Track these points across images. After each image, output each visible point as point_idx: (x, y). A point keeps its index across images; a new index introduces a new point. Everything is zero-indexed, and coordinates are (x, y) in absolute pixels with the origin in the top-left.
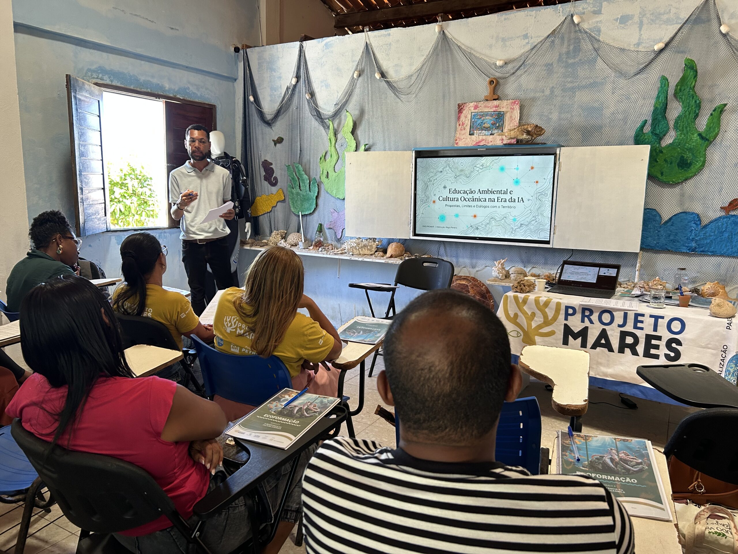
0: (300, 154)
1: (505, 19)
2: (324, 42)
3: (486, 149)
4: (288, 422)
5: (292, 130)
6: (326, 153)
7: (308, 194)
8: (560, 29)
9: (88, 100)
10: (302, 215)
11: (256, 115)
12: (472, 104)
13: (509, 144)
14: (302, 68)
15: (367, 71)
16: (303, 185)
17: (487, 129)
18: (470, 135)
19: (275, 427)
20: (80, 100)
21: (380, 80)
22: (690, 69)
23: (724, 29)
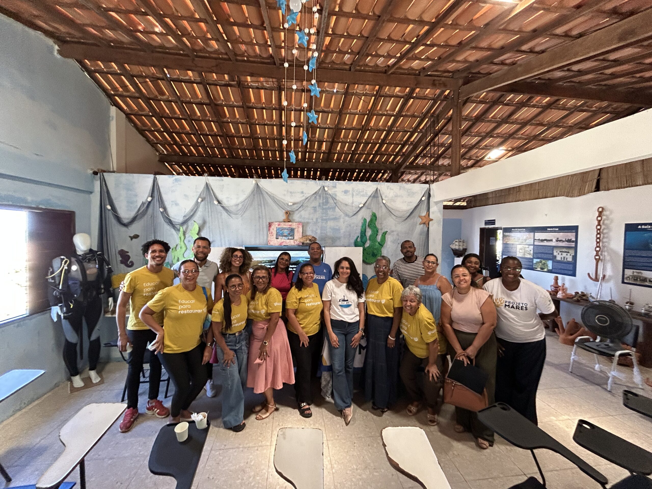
3: (287, 247)
5: (147, 229)
6: (177, 245)
8: (319, 192)
11: (113, 219)
12: (277, 223)
13: (299, 245)
14: (156, 192)
15: (208, 199)
17: (286, 236)
18: (276, 239)
21: (217, 205)
22: (374, 217)
23: (384, 202)
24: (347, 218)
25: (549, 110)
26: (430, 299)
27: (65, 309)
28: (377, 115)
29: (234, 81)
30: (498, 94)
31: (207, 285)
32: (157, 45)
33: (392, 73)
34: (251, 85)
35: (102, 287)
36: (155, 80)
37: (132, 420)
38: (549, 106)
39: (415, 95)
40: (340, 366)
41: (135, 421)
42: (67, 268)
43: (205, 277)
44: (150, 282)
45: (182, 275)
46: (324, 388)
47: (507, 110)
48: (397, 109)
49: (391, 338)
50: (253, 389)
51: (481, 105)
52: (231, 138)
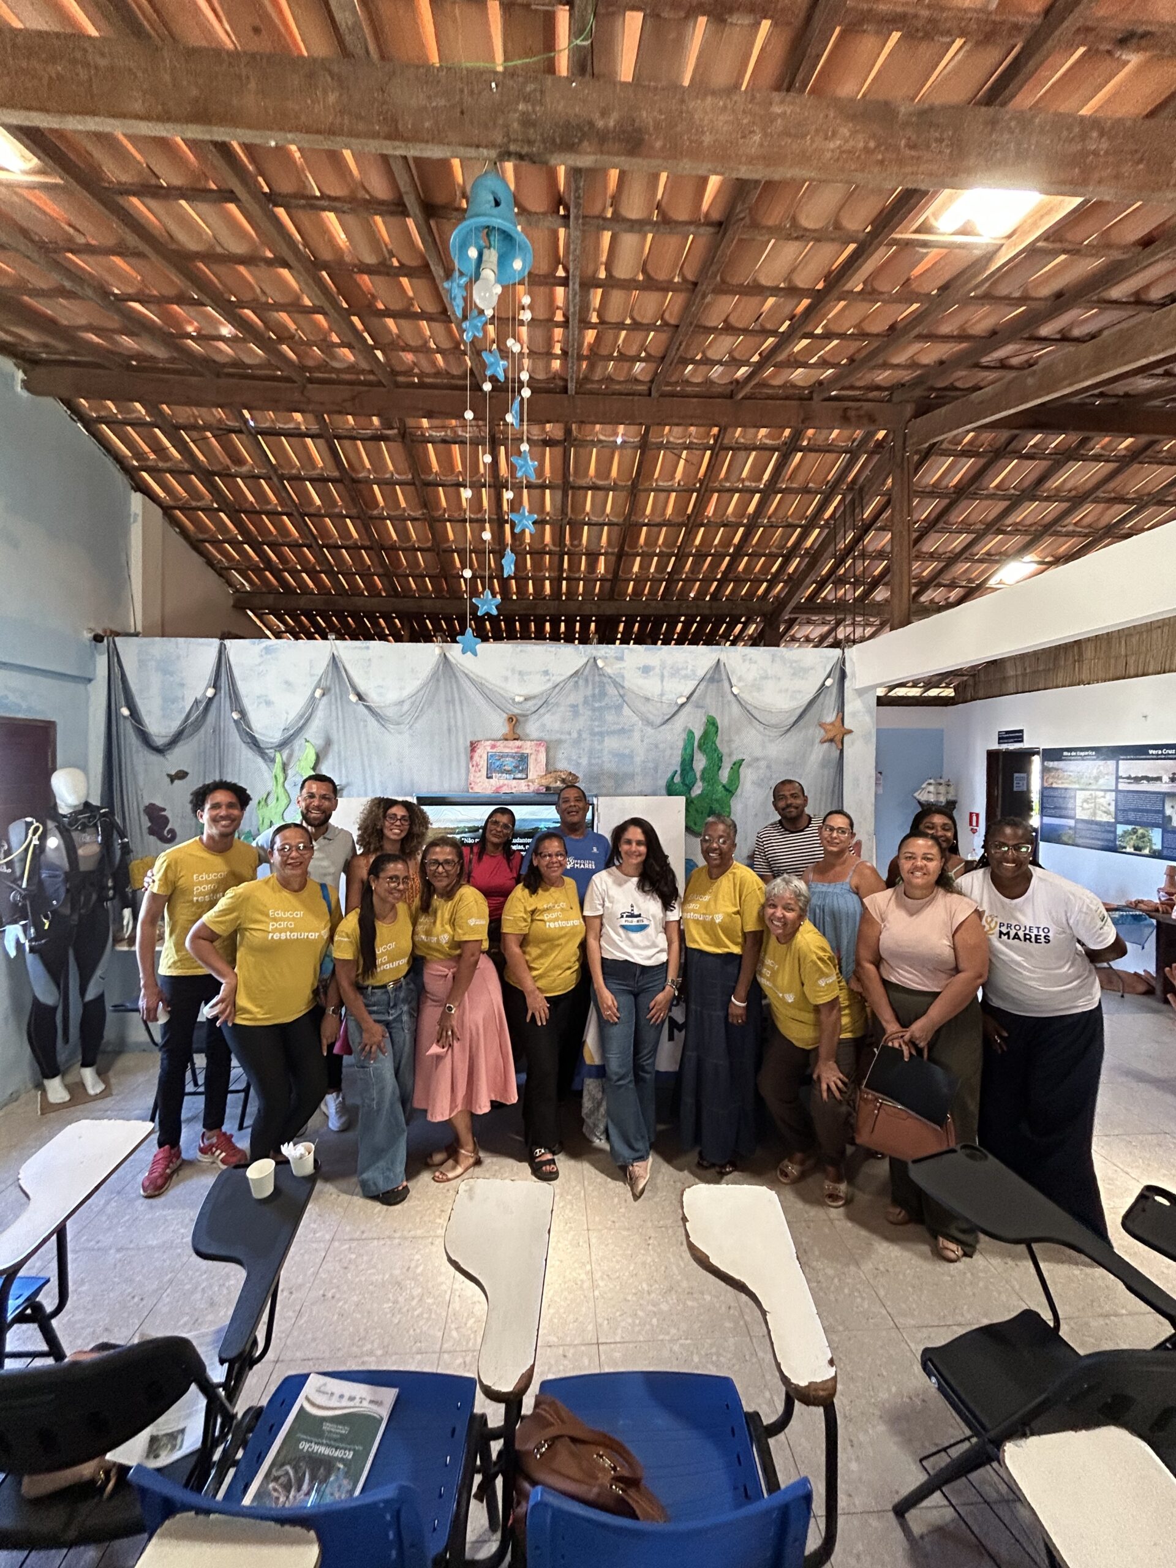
6: (268, 794)
8: (583, 671)
11: (133, 737)
12: (488, 743)
14: (223, 676)
15: (336, 690)
17: (509, 772)
21: (356, 703)
22: (712, 725)
23: (735, 690)
24: (650, 730)
25: (1136, 466)
26: (833, 915)
27: (32, 931)
28: (718, 491)
29: (392, 428)
30: (1005, 435)
31: (328, 881)
32: (227, 360)
33: (744, 398)
34: (430, 436)
35: (110, 884)
36: (222, 432)
37: (168, 1171)
38: (1134, 456)
39: (805, 443)
40: (620, 1066)
41: (175, 1177)
42: (37, 843)
43: (325, 863)
44: (208, 873)
45: (276, 857)
46: (589, 1116)
47: (1032, 469)
48: (766, 477)
49: (738, 1004)
50: (426, 1111)
51: (965, 459)
52: (391, 552)
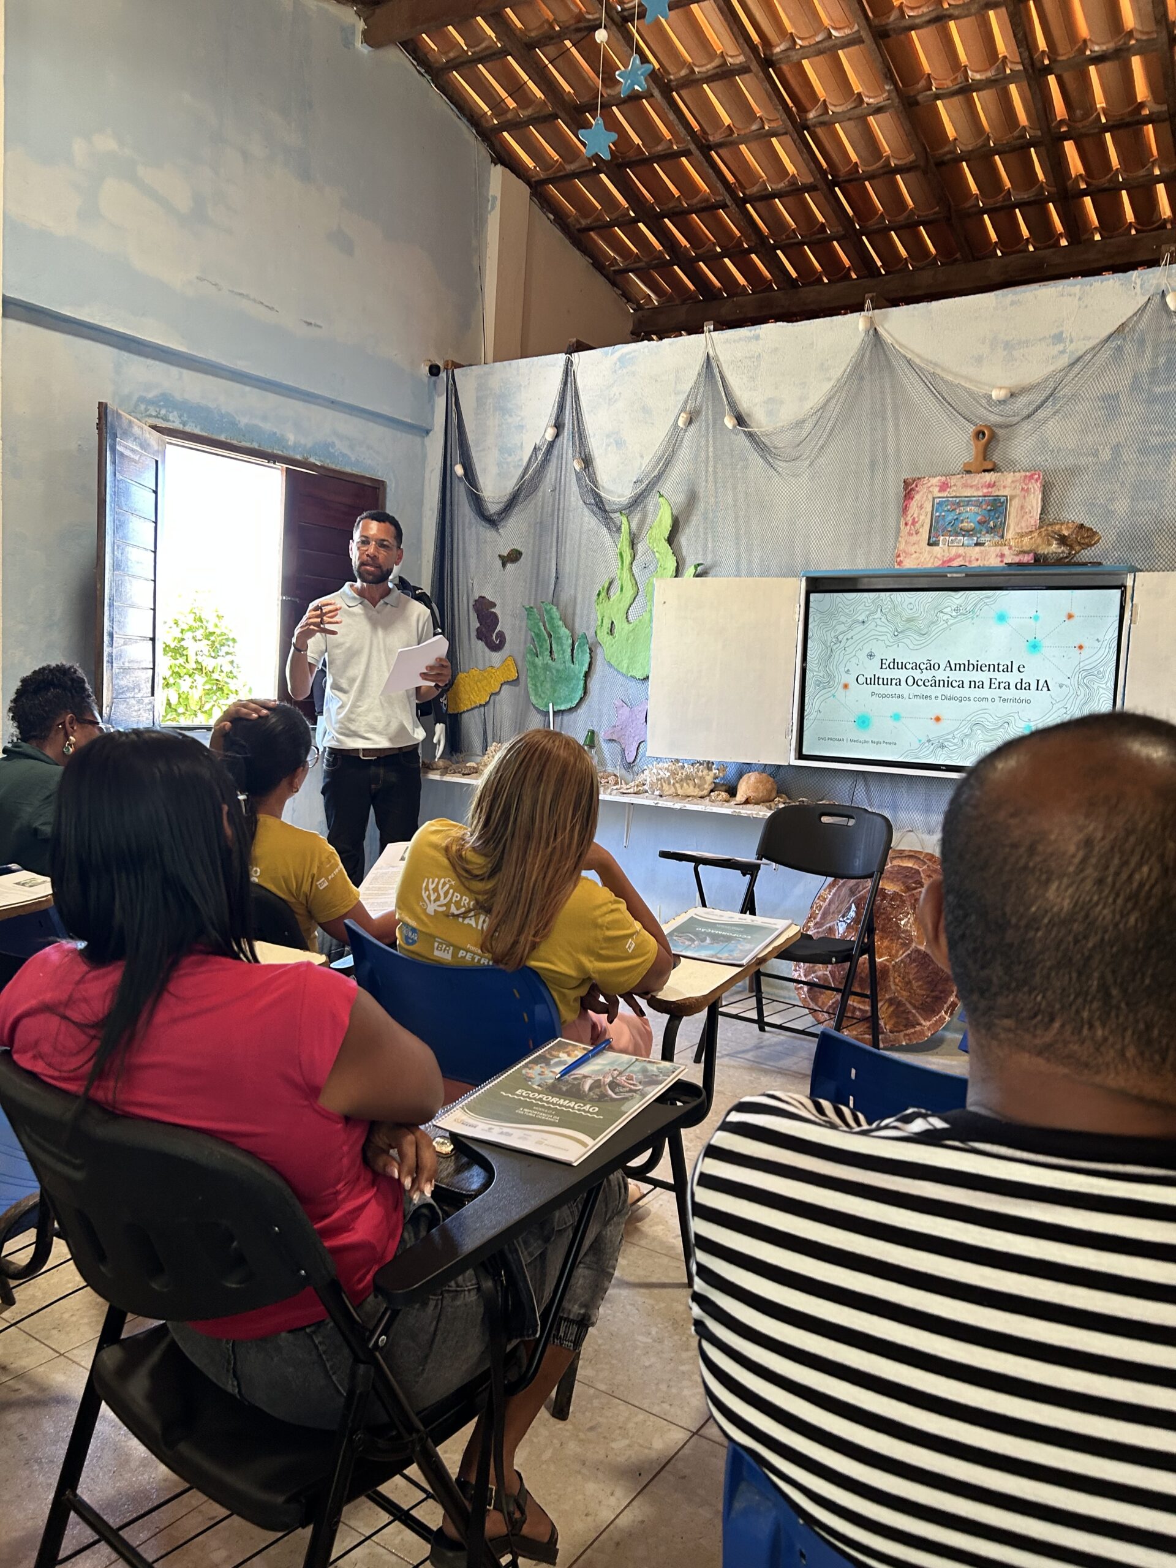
0: (555, 584)
1: (1013, 303)
2: (618, 354)
3: (967, 575)
4: (573, 1108)
5: (541, 536)
6: (611, 584)
7: (569, 667)
8: (1137, 322)
9: (137, 458)
10: (554, 712)
11: (467, 506)
12: (935, 481)
13: (1020, 564)
14: (568, 408)
15: (707, 414)
16: (559, 648)
17: (967, 533)
18: (929, 544)
19: (543, 1116)
20: (122, 454)
21: (733, 430)
36: (583, 35)
